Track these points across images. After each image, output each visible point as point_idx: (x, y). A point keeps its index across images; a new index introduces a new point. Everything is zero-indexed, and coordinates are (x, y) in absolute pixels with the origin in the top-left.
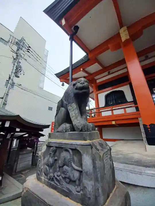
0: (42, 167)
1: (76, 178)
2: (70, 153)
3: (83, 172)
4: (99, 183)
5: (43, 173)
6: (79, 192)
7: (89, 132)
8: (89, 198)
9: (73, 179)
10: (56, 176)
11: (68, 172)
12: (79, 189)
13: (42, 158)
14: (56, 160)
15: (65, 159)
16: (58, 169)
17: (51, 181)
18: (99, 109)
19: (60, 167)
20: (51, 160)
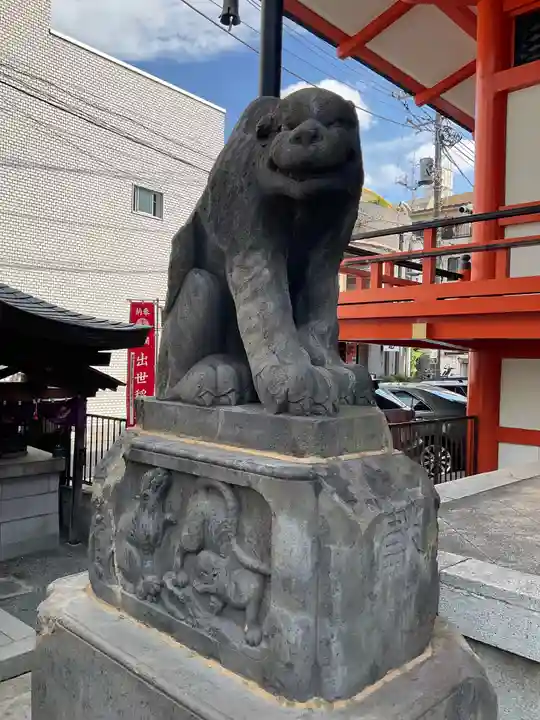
0: (113, 548)
1: (246, 599)
2: (225, 502)
3: (273, 577)
4: (332, 623)
5: (117, 570)
6: (253, 645)
7: (319, 419)
8: (290, 666)
9: (234, 600)
10: (170, 586)
11: (215, 575)
12: (254, 635)
13: (110, 512)
14: (168, 524)
15: (205, 523)
16: (178, 560)
17: (152, 601)
18: (502, 221)
19: (185, 554)
20: (149, 524)
